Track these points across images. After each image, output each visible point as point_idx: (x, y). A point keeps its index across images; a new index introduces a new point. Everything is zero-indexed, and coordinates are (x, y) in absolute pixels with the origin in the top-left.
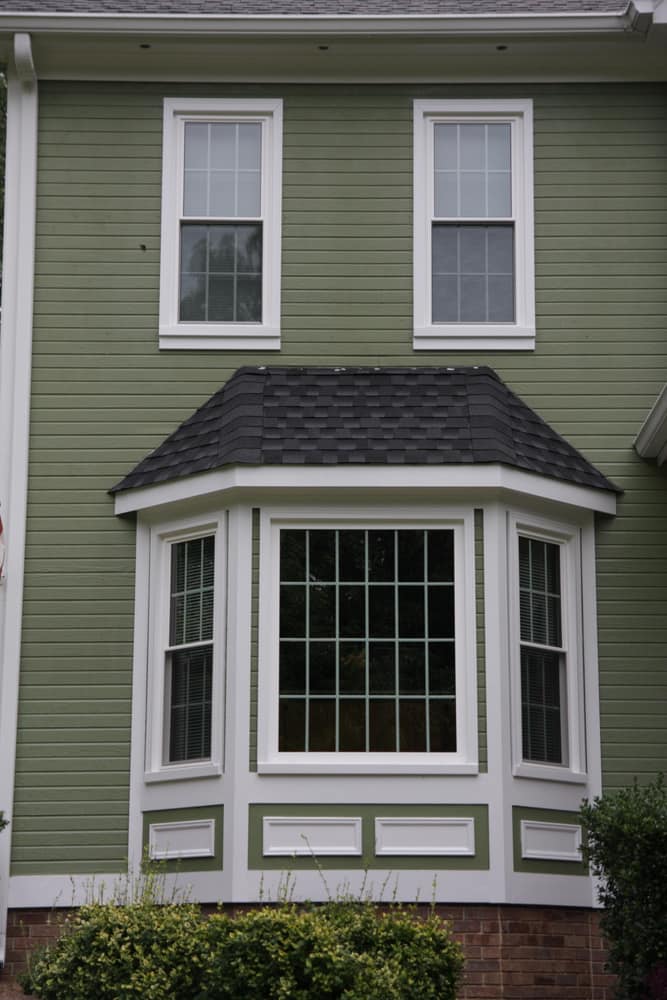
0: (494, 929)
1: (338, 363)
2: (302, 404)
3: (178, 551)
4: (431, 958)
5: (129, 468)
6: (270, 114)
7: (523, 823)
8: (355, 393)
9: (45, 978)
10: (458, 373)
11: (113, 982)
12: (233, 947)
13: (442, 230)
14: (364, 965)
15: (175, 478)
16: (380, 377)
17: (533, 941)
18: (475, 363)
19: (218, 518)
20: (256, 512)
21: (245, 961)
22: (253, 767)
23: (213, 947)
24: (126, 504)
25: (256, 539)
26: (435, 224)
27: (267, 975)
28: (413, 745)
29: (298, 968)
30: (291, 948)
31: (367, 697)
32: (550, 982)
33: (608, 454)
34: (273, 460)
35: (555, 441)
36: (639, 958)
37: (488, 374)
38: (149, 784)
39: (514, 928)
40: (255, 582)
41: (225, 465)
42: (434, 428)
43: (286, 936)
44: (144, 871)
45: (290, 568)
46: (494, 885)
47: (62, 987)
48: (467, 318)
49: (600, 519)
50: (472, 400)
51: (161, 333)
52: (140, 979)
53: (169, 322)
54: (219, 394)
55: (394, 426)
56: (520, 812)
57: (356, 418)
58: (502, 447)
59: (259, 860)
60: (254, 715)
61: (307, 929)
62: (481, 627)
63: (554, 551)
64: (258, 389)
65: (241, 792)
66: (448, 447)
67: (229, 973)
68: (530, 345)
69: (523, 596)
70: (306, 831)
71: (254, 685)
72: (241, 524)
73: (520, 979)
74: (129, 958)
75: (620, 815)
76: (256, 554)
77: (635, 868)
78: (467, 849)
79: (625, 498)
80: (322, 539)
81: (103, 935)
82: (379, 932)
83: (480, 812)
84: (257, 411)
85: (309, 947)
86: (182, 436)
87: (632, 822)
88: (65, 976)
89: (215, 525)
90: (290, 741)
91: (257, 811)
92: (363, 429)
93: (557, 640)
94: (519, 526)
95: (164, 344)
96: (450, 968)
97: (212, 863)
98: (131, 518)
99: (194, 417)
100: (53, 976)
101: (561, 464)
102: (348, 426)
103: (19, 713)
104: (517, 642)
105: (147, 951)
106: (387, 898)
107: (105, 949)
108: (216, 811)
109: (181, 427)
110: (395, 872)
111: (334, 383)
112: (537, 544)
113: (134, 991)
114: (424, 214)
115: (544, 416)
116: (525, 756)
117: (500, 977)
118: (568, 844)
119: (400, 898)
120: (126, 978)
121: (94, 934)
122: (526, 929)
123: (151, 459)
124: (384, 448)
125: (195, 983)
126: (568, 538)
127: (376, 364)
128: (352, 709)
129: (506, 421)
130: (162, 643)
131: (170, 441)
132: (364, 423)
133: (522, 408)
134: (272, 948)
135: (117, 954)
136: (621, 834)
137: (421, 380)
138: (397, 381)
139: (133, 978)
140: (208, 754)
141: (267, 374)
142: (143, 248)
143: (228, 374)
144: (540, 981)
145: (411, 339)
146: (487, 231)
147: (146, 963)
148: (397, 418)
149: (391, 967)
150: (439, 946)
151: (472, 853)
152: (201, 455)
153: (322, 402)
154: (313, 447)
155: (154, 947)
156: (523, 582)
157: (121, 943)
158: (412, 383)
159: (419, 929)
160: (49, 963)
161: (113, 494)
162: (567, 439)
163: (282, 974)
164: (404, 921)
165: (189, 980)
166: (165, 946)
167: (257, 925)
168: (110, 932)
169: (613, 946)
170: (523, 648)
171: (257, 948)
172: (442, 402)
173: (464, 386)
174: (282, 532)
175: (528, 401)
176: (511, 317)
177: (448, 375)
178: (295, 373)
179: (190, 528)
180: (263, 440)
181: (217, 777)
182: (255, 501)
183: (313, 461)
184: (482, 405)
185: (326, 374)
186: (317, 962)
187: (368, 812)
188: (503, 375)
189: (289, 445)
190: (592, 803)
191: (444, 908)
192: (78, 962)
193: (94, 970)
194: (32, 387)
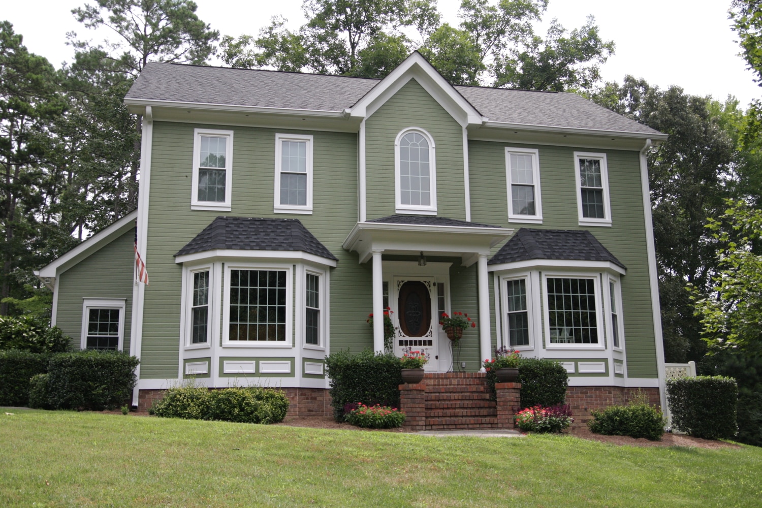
0: (296, 395)
1: (250, 216)
2: (238, 229)
3: (196, 276)
4: (280, 402)
5: (181, 248)
6: (229, 135)
7: (306, 363)
8: (255, 226)
9: (159, 409)
10: (288, 221)
11: (181, 410)
12: (219, 400)
13: (283, 175)
14: (260, 405)
15: (196, 252)
16: (263, 221)
17: (307, 399)
18: (294, 218)
19: (211, 265)
20: (223, 264)
21: (224, 404)
22: (221, 345)
23: (214, 399)
24: (179, 260)
25: (223, 272)
26: (282, 173)
27: (230, 408)
28: (272, 338)
29: (240, 406)
30: (238, 400)
31: (248, 323)
32: (312, 411)
33: (334, 248)
34: (229, 248)
35: (318, 243)
36: (341, 401)
37: (297, 221)
38: (186, 350)
39: (302, 395)
40: (223, 286)
41: (213, 248)
42: (281, 239)
43: (236, 396)
44: (184, 378)
45: (234, 281)
46: (296, 382)
47: (165, 412)
48: (291, 203)
49: (332, 268)
50: (293, 230)
51: (192, 204)
52: (190, 409)
53: (195, 200)
54: (211, 225)
55: (268, 237)
56: (305, 359)
57: (256, 235)
58: (302, 246)
59: (222, 374)
60: (221, 329)
61: (243, 394)
62: (294, 302)
63: (317, 278)
64: (224, 224)
65: (216, 353)
66: (285, 245)
67: (218, 407)
68: (311, 213)
69: (307, 292)
70: (241, 365)
71: (222, 319)
72: (218, 268)
73: (303, 410)
74: (187, 403)
75: (337, 360)
76: (223, 277)
77: (341, 375)
78: (288, 371)
79: (339, 262)
80: (244, 273)
81: (178, 396)
82: (264, 395)
83: (292, 359)
84: (224, 231)
85: (244, 399)
86: (198, 238)
87: (341, 362)
88: (166, 409)
89: (209, 268)
90: (233, 337)
91: (222, 359)
92: (258, 238)
93: (317, 306)
94: (307, 270)
95: (193, 208)
96: (285, 406)
97: (207, 375)
98: (181, 264)
99: (202, 232)
100: (162, 408)
101: (320, 251)
102: (253, 237)
103: (143, 327)
104: (305, 307)
105: (192, 401)
106: (266, 386)
107: (179, 400)
108: (208, 359)
109: (198, 236)
110: (269, 378)
111: (249, 223)
112: (312, 276)
113: (188, 413)
114: (278, 169)
115: (315, 235)
116: (307, 342)
117: (297, 409)
118: (319, 369)
119: (271, 386)
120: (186, 409)
121: (175, 396)
122: (305, 395)
123: (188, 245)
124: (265, 244)
125: (207, 410)
126: (321, 274)
127: (262, 217)
128: (253, 327)
129: (302, 236)
130: (191, 305)
131: (194, 240)
132: (258, 236)
133: (308, 232)
134: (232, 399)
135: (183, 402)
136: (337, 365)
137: (276, 223)
138: (269, 223)
139: (188, 409)
140: (206, 341)
141: (227, 219)
142: (187, 176)
143: (214, 218)
144: (309, 411)
145: (273, 209)
146: (298, 176)
147: (192, 404)
148: (269, 235)
149: (268, 405)
150: (282, 399)
151: (290, 372)
152: (205, 245)
153: (245, 229)
154: (242, 244)
155: (194, 400)
156: (307, 288)
157: (184, 399)
158: (274, 224)
159: (276, 394)
160: (160, 405)
161: (175, 256)
162: (322, 243)
163: (236, 407)
164: (271, 392)
165: (205, 409)
166: (198, 399)
167: (228, 393)
168: (180, 395)
169: (334, 398)
170: (307, 308)
171: (228, 400)
172: (283, 230)
173: (290, 225)
174: (232, 271)
175: (310, 231)
176: (305, 204)
177: (285, 221)
178: (235, 219)
179: (201, 269)
180: (226, 241)
181: (209, 348)
182: (223, 261)
183: (242, 248)
184: (296, 232)
185: (246, 220)
186: (246, 404)
187: (257, 359)
188: (302, 222)
189: (234, 243)
190: (328, 356)
191: (283, 388)
192: (170, 404)
193: (175, 407)
194: (149, 221)
